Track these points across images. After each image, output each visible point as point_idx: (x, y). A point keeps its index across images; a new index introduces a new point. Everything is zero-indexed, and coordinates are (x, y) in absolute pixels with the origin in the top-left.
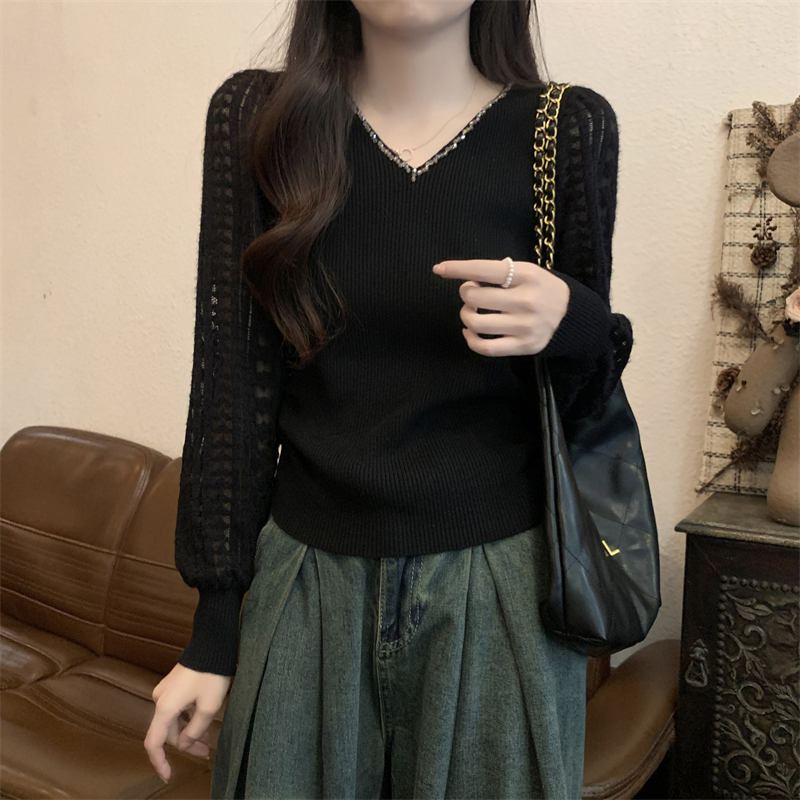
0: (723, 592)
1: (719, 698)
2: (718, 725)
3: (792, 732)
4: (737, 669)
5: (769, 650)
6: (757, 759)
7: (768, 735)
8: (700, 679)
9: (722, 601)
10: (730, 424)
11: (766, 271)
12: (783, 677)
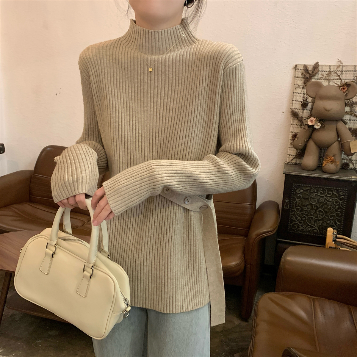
0: (293, 187)
1: (291, 211)
2: (290, 217)
3: (306, 217)
4: (295, 204)
5: (303, 199)
6: (298, 223)
7: (301, 218)
8: (288, 207)
9: (293, 189)
10: (295, 147)
12: (305, 205)
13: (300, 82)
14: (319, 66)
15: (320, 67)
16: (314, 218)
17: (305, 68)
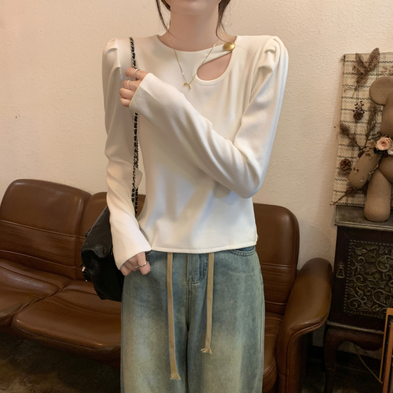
0: (351, 245)
1: (347, 281)
2: (346, 290)
3: (372, 291)
4: (354, 272)
5: (366, 265)
6: (360, 300)
7: (364, 293)
8: (342, 276)
9: (350, 249)
11: (358, 121)
12: (370, 273)
13: (351, 81)
14: (379, 54)
15: (381, 56)
16: (384, 292)
17: (358, 59)
